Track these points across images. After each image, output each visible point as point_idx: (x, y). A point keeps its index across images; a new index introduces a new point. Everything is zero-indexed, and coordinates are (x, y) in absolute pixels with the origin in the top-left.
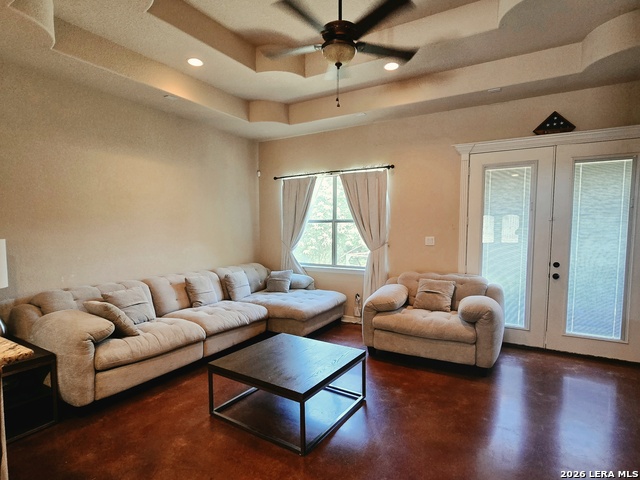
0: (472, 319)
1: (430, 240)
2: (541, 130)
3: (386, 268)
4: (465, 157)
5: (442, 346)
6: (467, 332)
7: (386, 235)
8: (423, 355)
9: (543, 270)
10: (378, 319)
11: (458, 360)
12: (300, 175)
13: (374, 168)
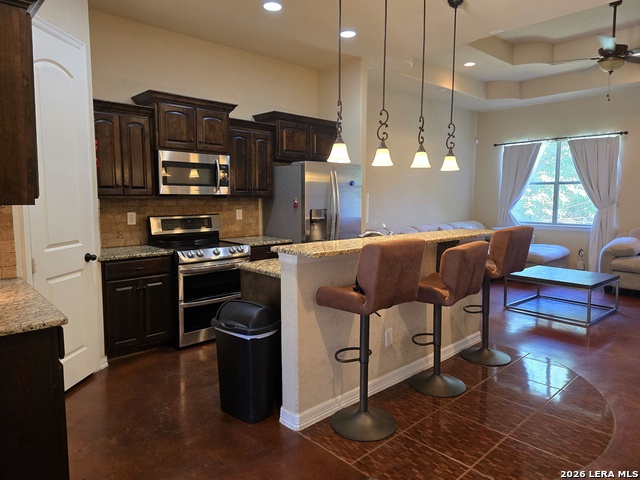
3: (614, 224)
7: (615, 195)
10: (616, 262)
12: (523, 141)
13: (606, 135)
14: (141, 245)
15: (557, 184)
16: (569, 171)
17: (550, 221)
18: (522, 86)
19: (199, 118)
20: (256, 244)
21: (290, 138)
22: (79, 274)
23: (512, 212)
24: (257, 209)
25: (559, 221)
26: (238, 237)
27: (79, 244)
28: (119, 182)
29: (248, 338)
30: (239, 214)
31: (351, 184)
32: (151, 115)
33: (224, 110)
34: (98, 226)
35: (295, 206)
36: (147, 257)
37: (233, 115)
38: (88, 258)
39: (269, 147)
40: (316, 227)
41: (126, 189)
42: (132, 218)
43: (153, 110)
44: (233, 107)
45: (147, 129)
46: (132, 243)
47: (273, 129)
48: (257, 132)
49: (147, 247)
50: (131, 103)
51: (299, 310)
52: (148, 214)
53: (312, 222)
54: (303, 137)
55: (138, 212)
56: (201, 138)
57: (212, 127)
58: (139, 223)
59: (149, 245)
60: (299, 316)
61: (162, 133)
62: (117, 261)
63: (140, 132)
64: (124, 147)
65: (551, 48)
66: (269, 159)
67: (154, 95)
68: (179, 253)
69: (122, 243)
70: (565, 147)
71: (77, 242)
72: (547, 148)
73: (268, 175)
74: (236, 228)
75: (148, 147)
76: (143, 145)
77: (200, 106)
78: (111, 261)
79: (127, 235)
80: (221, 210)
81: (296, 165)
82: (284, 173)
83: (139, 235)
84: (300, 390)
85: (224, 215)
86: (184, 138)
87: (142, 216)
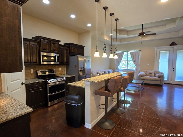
0: (159, 77)
1: (149, 64)
2: (171, 45)
3: (139, 69)
4: (156, 49)
5: (154, 81)
6: (159, 79)
7: (139, 63)
8: (150, 83)
9: (171, 69)
10: (141, 77)
11: (157, 84)
12: (120, 52)
13: (137, 51)
14: (34, 78)
15: (127, 61)
16: (130, 58)
17: (126, 69)
18: (121, 40)
19: (51, 44)
20: (67, 77)
21: (73, 49)
22: (20, 89)
23: (118, 67)
24: (64, 67)
25: (128, 69)
26: (60, 75)
27: (20, 80)
28: (29, 61)
29: (77, 105)
30: (60, 69)
31: (89, 61)
32: (38, 43)
33: (58, 42)
34: (24, 74)
35: (76, 67)
36: (39, 82)
37: (60, 43)
38: (22, 84)
39: (68, 52)
40: (81, 72)
41: (31, 63)
42: (32, 71)
43: (39, 41)
44: (60, 41)
45: (37, 46)
46: (32, 78)
47: (69, 47)
48: (65, 48)
49: (37, 79)
50: (32, 39)
51: (91, 97)
52: (36, 70)
53: (80, 71)
54: (76, 49)
55: (34, 69)
56: (52, 49)
57: (54, 46)
58: (34, 72)
59: (37, 78)
60: (91, 98)
61: (42, 47)
62: (30, 84)
63: (35, 47)
64: (31, 51)
65: (127, 32)
66: (68, 55)
67: (39, 37)
68: (48, 81)
69: (29, 78)
70: (129, 53)
71: (19, 79)
72: (125, 53)
73: (68, 59)
74: (59, 73)
75: (37, 51)
76: (36, 51)
77: (52, 41)
78: (29, 84)
79: (31, 76)
80: (56, 68)
81: (76, 56)
82: (72, 58)
83: (34, 76)
84: (91, 118)
85: (56, 69)
86: (48, 49)
87: (35, 70)
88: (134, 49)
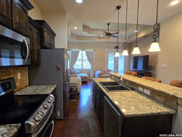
7: (94, 63)
13: (92, 50)
15: (82, 60)
16: (85, 58)
19: (14, 2)
23: (74, 66)
24: (26, 71)
25: (83, 68)
26: (19, 89)
30: (19, 75)
35: (58, 69)
48: (35, 28)
56: (16, 19)
57: (21, 14)
70: (84, 52)
72: (81, 52)
74: (18, 84)
88: (89, 49)
